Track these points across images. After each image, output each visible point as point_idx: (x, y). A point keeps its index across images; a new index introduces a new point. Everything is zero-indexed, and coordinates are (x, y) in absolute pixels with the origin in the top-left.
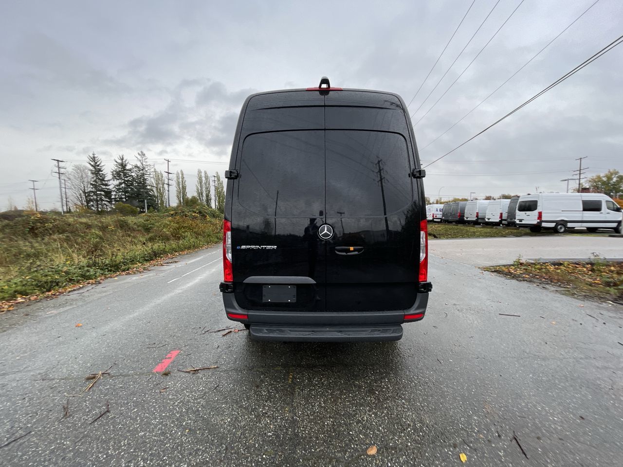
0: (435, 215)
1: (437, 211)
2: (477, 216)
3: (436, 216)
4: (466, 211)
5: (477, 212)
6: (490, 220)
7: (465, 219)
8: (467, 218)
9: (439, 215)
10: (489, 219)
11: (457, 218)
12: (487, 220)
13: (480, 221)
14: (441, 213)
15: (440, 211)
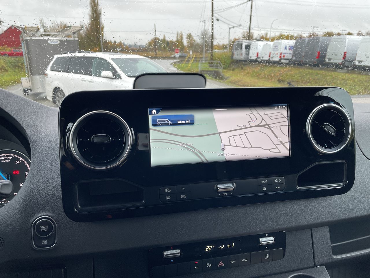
0: (282, 55)
1: (286, 48)
2: (344, 57)
3: (284, 56)
4: (328, 50)
5: (345, 51)
6: (362, 64)
7: (327, 60)
8: (330, 59)
9: (289, 54)
10: (360, 62)
11: (315, 60)
12: (357, 63)
13: (347, 64)
14: (291, 52)
15: (290, 49)
